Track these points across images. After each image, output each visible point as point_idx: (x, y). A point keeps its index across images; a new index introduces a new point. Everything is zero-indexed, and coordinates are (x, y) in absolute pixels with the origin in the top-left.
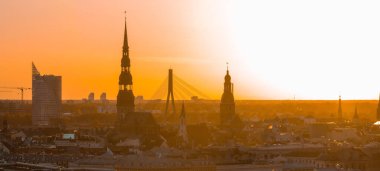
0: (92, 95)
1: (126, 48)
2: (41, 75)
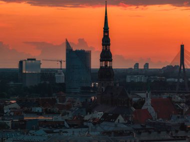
0: (137, 65)
2: (74, 50)
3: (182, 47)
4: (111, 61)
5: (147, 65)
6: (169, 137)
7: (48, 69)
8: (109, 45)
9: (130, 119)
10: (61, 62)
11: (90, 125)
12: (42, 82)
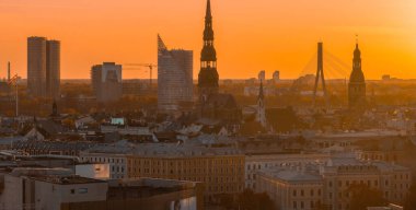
0: (262, 74)
1: (208, 19)
2: (169, 49)
3: (320, 46)
4: (214, 60)
5: (277, 74)
6: (281, 150)
7: (132, 80)
8: (212, 39)
9: (235, 130)
10: (151, 67)
11: (184, 138)
12: (124, 96)
